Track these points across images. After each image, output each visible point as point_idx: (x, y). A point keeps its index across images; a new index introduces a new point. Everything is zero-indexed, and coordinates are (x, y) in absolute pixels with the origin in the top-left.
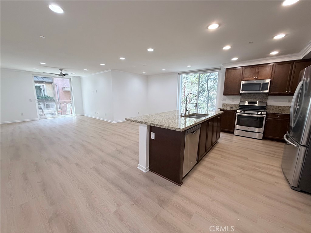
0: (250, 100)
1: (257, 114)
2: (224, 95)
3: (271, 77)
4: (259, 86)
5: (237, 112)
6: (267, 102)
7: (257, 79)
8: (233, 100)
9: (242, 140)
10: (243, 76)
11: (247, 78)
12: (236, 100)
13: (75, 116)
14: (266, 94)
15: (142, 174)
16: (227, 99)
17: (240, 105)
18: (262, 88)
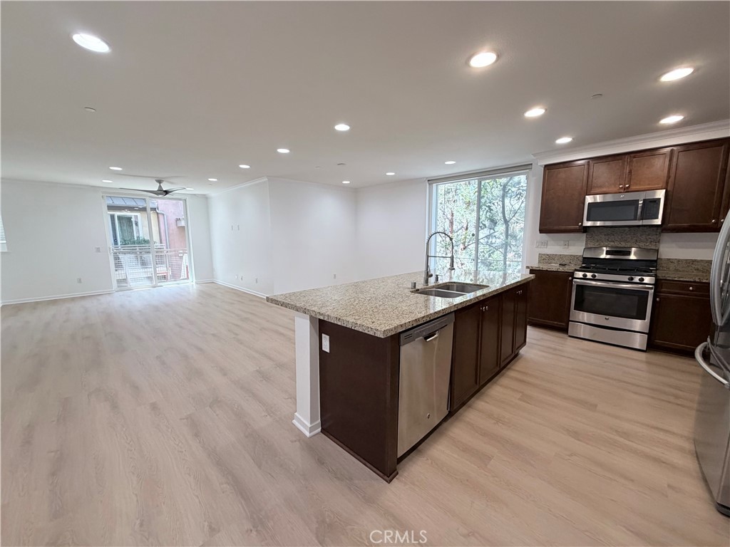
0: (612, 243)
1: (631, 282)
2: (541, 231)
3: (667, 183)
4: (633, 208)
5: (575, 276)
6: (658, 251)
7: (627, 190)
8: (567, 245)
9: (588, 351)
10: (590, 183)
11: (601, 187)
12: (574, 245)
13: (194, 283)
14: (655, 229)
15: (299, 441)
16: (549, 243)
17: (584, 258)
18: (641, 212)
